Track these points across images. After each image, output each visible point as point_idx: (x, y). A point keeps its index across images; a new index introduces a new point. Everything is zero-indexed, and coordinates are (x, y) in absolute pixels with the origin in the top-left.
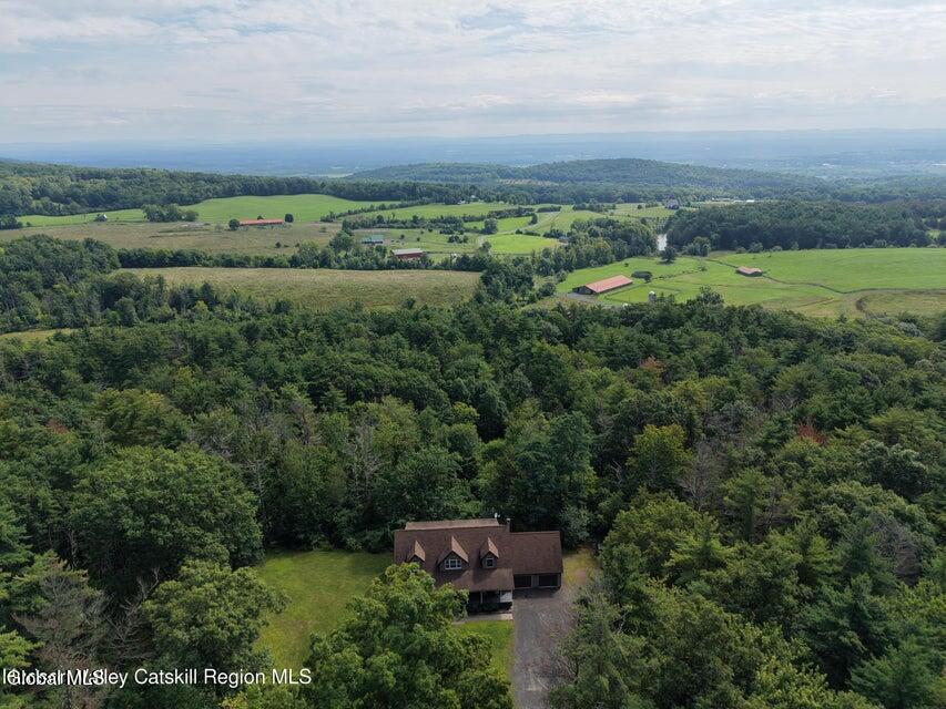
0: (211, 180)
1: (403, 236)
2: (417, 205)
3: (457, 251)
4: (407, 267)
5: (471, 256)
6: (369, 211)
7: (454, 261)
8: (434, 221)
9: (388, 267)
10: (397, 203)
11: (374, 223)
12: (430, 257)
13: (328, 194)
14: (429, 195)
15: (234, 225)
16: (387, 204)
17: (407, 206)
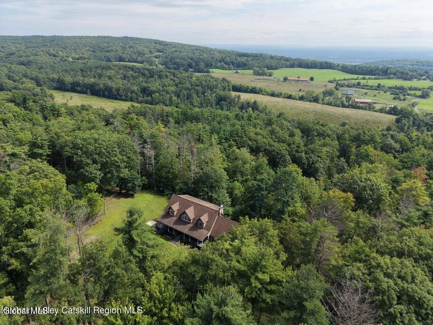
0: (287, 60)
1: (366, 93)
2: (385, 78)
3: (393, 104)
4: (358, 108)
5: (399, 108)
6: (356, 79)
7: (387, 109)
8: (390, 88)
9: (348, 107)
10: (373, 77)
11: (354, 85)
12: (375, 105)
13: (339, 70)
14: (395, 74)
15: (285, 79)
16: (367, 77)
17: (379, 79)
